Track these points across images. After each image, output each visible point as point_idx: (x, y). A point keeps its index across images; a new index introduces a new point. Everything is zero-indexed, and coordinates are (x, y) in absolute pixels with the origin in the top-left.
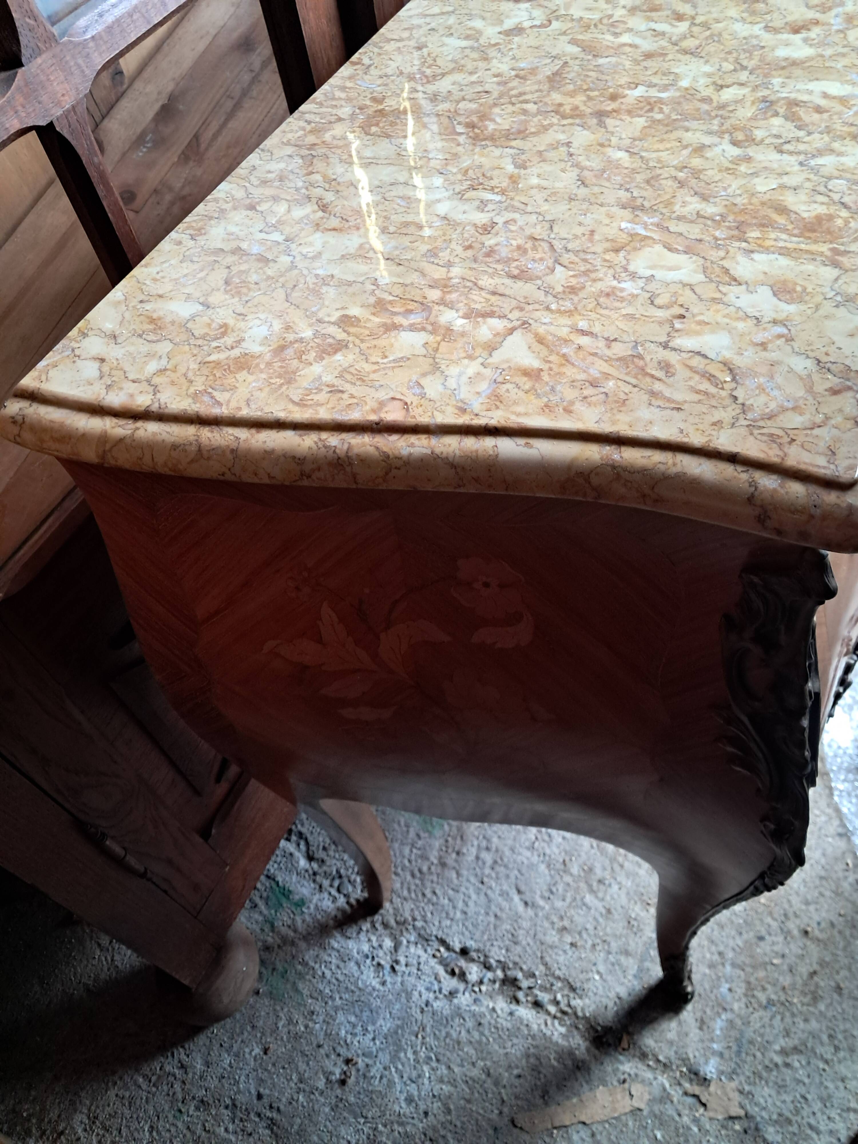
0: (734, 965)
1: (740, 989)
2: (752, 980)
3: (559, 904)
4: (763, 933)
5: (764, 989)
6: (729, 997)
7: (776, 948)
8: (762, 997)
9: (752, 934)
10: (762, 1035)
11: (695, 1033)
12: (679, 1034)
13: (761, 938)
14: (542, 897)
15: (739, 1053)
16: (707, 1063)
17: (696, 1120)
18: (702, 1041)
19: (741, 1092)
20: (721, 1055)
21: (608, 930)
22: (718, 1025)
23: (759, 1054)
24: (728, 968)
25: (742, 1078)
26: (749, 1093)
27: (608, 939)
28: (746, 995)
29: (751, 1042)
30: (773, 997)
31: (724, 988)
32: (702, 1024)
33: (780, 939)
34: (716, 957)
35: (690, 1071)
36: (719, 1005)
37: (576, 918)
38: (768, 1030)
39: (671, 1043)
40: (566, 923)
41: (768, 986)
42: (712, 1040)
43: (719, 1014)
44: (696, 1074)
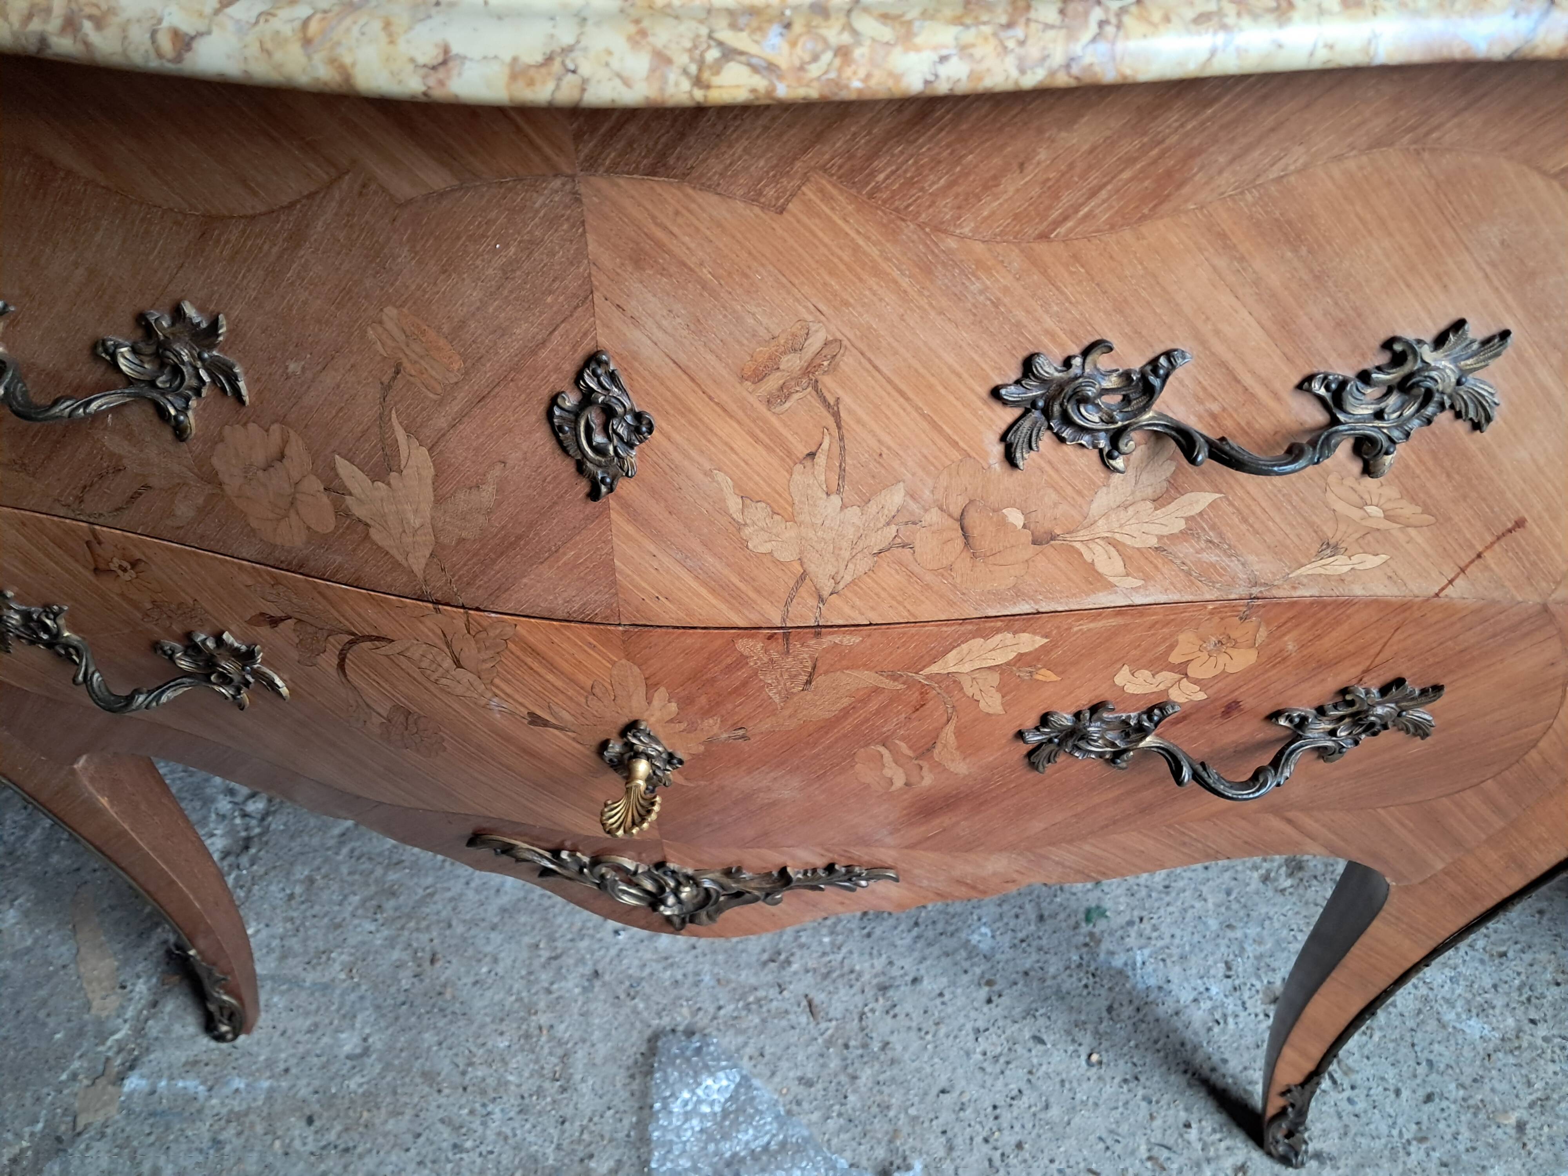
0: (271, 1090)
1: (237, 1105)
2: (252, 1117)
3: (344, 870)
4: (317, 1124)
5: (239, 1134)
6: (227, 1091)
7: (297, 1144)
8: (229, 1133)
9: (316, 1107)
10: (176, 1140)
11: (180, 1056)
12: (180, 1038)
13: (310, 1121)
14: (352, 851)
15: (153, 1114)
16: (142, 1076)
17: (74, 1077)
18: (170, 1067)
19: (105, 1125)
20: (153, 1092)
21: (311, 932)
22: (191, 1084)
23: (152, 1138)
24: (266, 1084)
25: (122, 1123)
26: (103, 1135)
27: (301, 934)
28: (231, 1111)
29: (168, 1128)
30: (228, 1148)
31: (239, 1083)
32: (192, 1065)
33: (310, 1147)
34: (282, 1066)
35: (136, 1059)
36: (217, 1080)
37: (327, 892)
38: (184, 1147)
39: (167, 1030)
40: (320, 882)
41: (242, 1140)
42: (171, 1078)
43: (203, 1083)
44: (132, 1068)
